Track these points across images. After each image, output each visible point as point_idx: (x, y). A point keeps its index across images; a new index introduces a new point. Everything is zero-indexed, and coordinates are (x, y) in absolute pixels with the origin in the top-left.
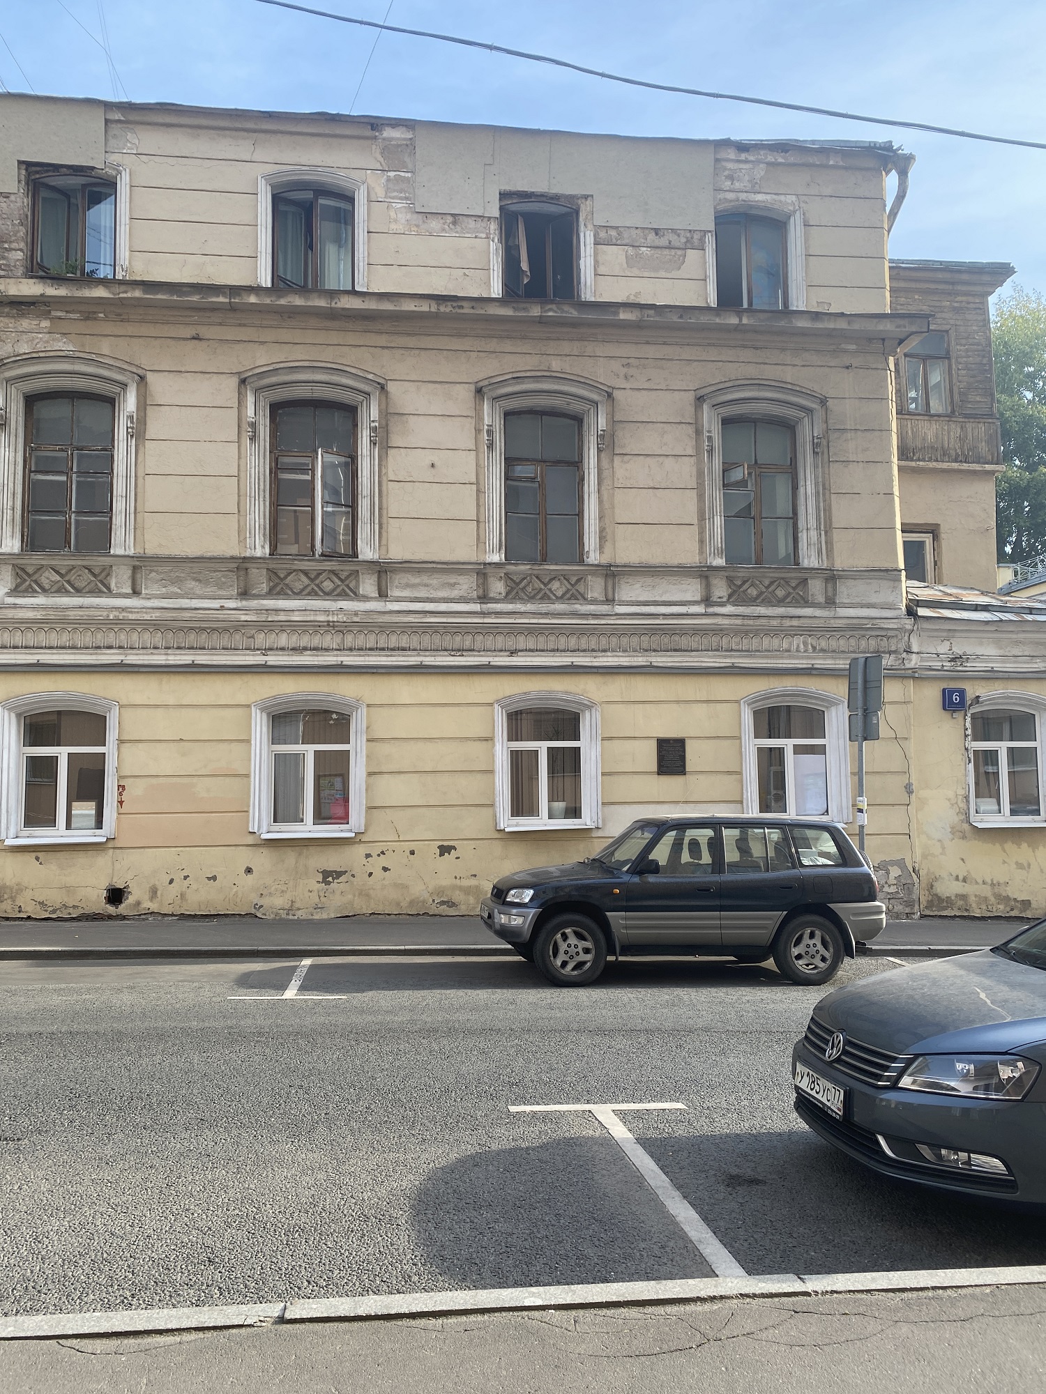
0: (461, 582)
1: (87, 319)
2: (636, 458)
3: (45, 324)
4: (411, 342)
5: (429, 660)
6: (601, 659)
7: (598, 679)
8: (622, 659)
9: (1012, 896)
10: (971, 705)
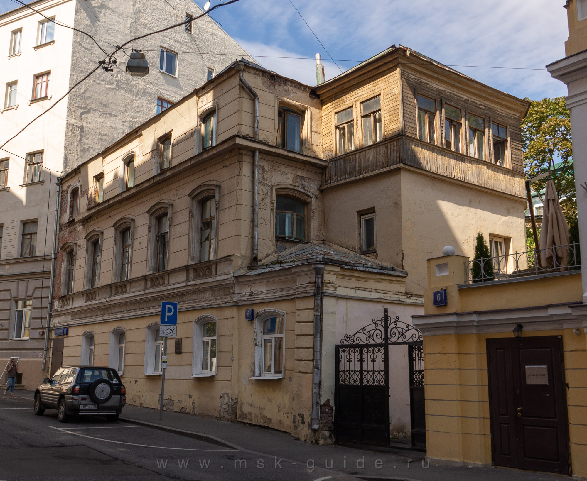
0: (142, 284)
1: (97, 218)
2: (176, 226)
3: (93, 222)
4: (139, 201)
5: (137, 313)
9: (266, 416)
10: (257, 317)
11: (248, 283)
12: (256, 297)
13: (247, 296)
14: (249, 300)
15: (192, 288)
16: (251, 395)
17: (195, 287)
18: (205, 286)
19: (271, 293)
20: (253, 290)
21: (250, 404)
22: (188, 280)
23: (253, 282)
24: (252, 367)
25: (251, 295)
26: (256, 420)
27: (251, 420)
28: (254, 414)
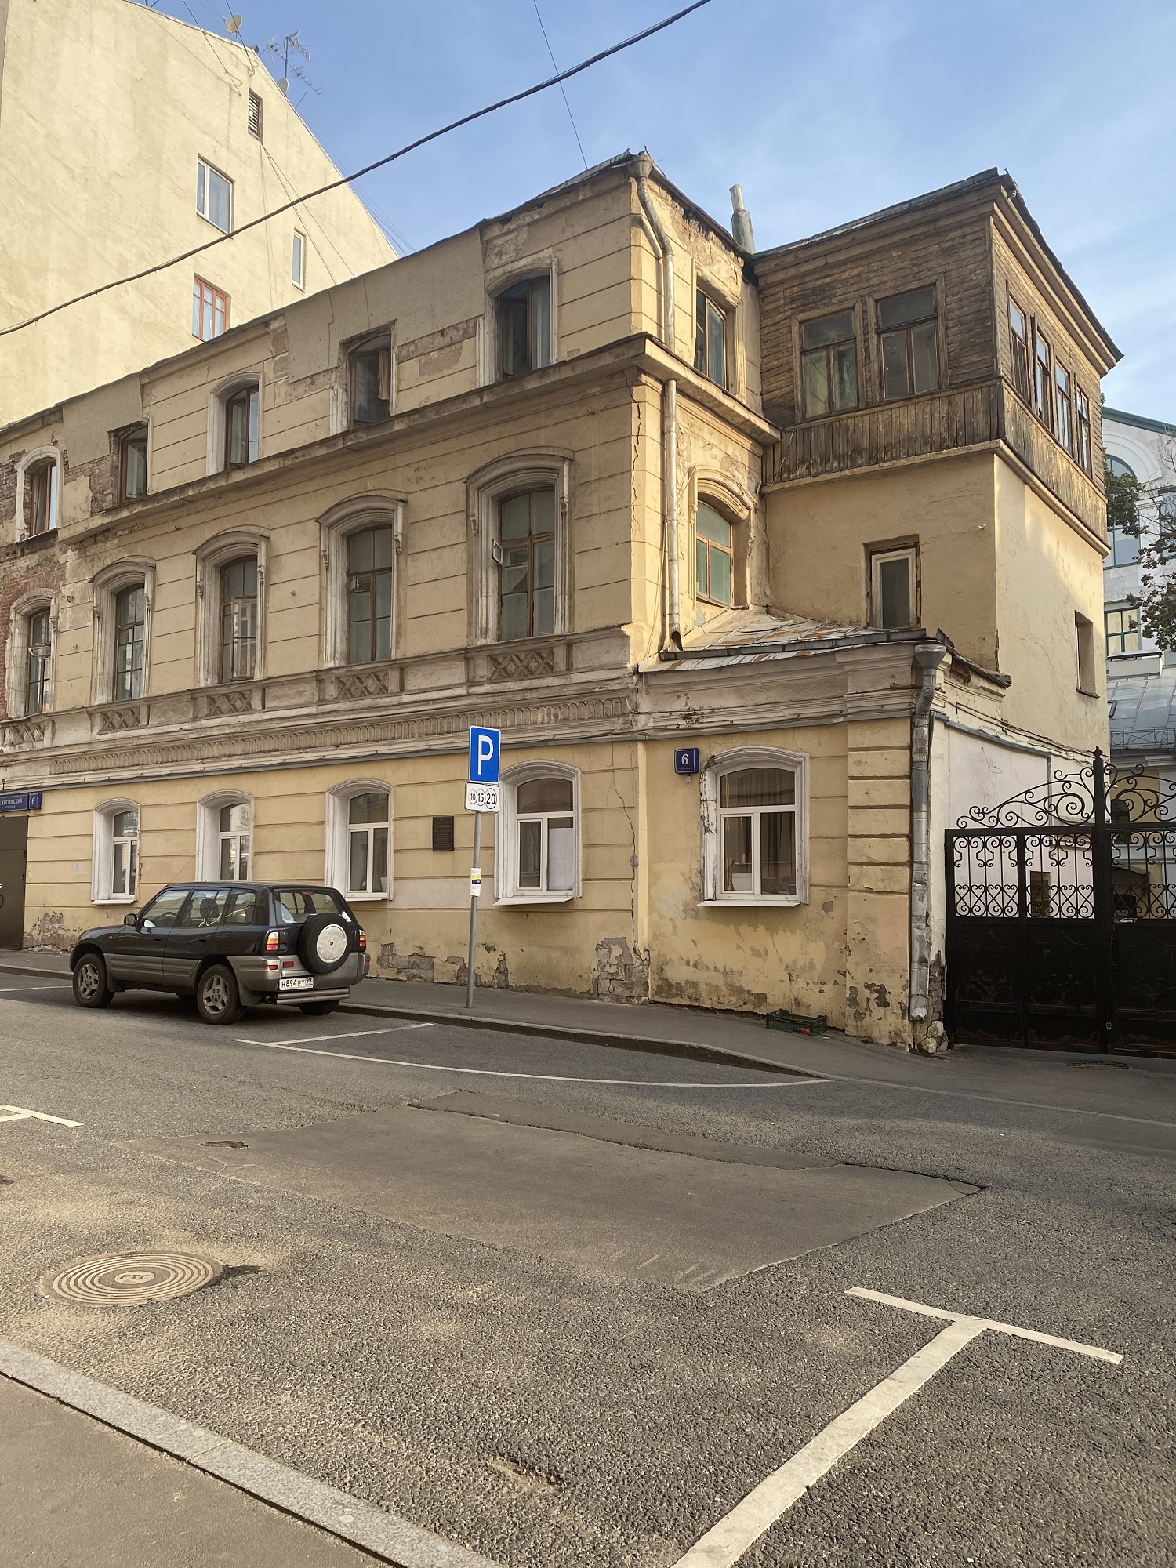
0: (307, 689)
1: (131, 532)
2: (421, 555)
3: (116, 541)
4: (282, 494)
5: (289, 758)
6: (395, 746)
7: (394, 764)
8: (410, 745)
9: (746, 987)
10: (707, 766)
11: (680, 689)
12: (705, 721)
13: (676, 719)
14: (681, 727)
15: (490, 699)
16: (694, 942)
17: (499, 699)
18: (535, 694)
19: (757, 712)
20: (694, 705)
21: (692, 962)
22: (471, 683)
23: (694, 687)
24: (697, 880)
25: (686, 717)
26: (715, 998)
27: (697, 999)
28: (706, 984)
